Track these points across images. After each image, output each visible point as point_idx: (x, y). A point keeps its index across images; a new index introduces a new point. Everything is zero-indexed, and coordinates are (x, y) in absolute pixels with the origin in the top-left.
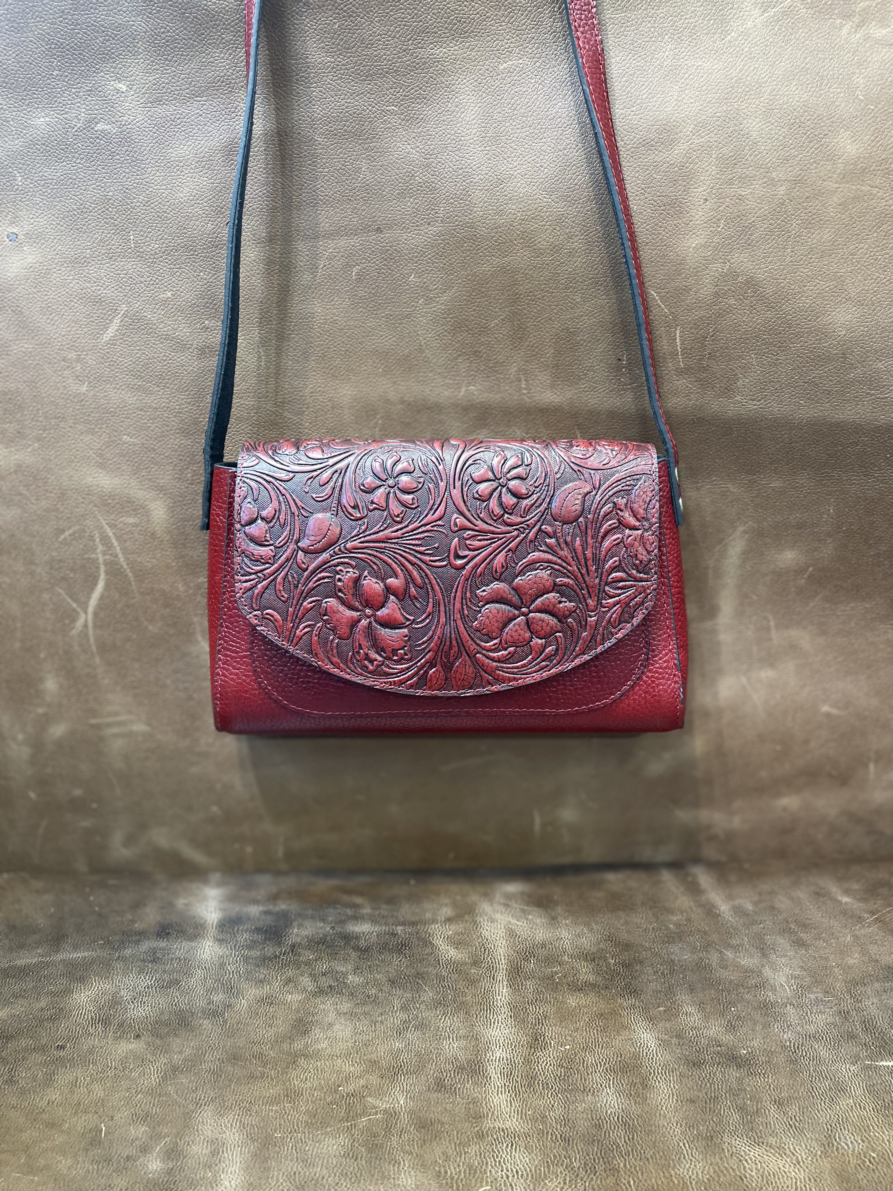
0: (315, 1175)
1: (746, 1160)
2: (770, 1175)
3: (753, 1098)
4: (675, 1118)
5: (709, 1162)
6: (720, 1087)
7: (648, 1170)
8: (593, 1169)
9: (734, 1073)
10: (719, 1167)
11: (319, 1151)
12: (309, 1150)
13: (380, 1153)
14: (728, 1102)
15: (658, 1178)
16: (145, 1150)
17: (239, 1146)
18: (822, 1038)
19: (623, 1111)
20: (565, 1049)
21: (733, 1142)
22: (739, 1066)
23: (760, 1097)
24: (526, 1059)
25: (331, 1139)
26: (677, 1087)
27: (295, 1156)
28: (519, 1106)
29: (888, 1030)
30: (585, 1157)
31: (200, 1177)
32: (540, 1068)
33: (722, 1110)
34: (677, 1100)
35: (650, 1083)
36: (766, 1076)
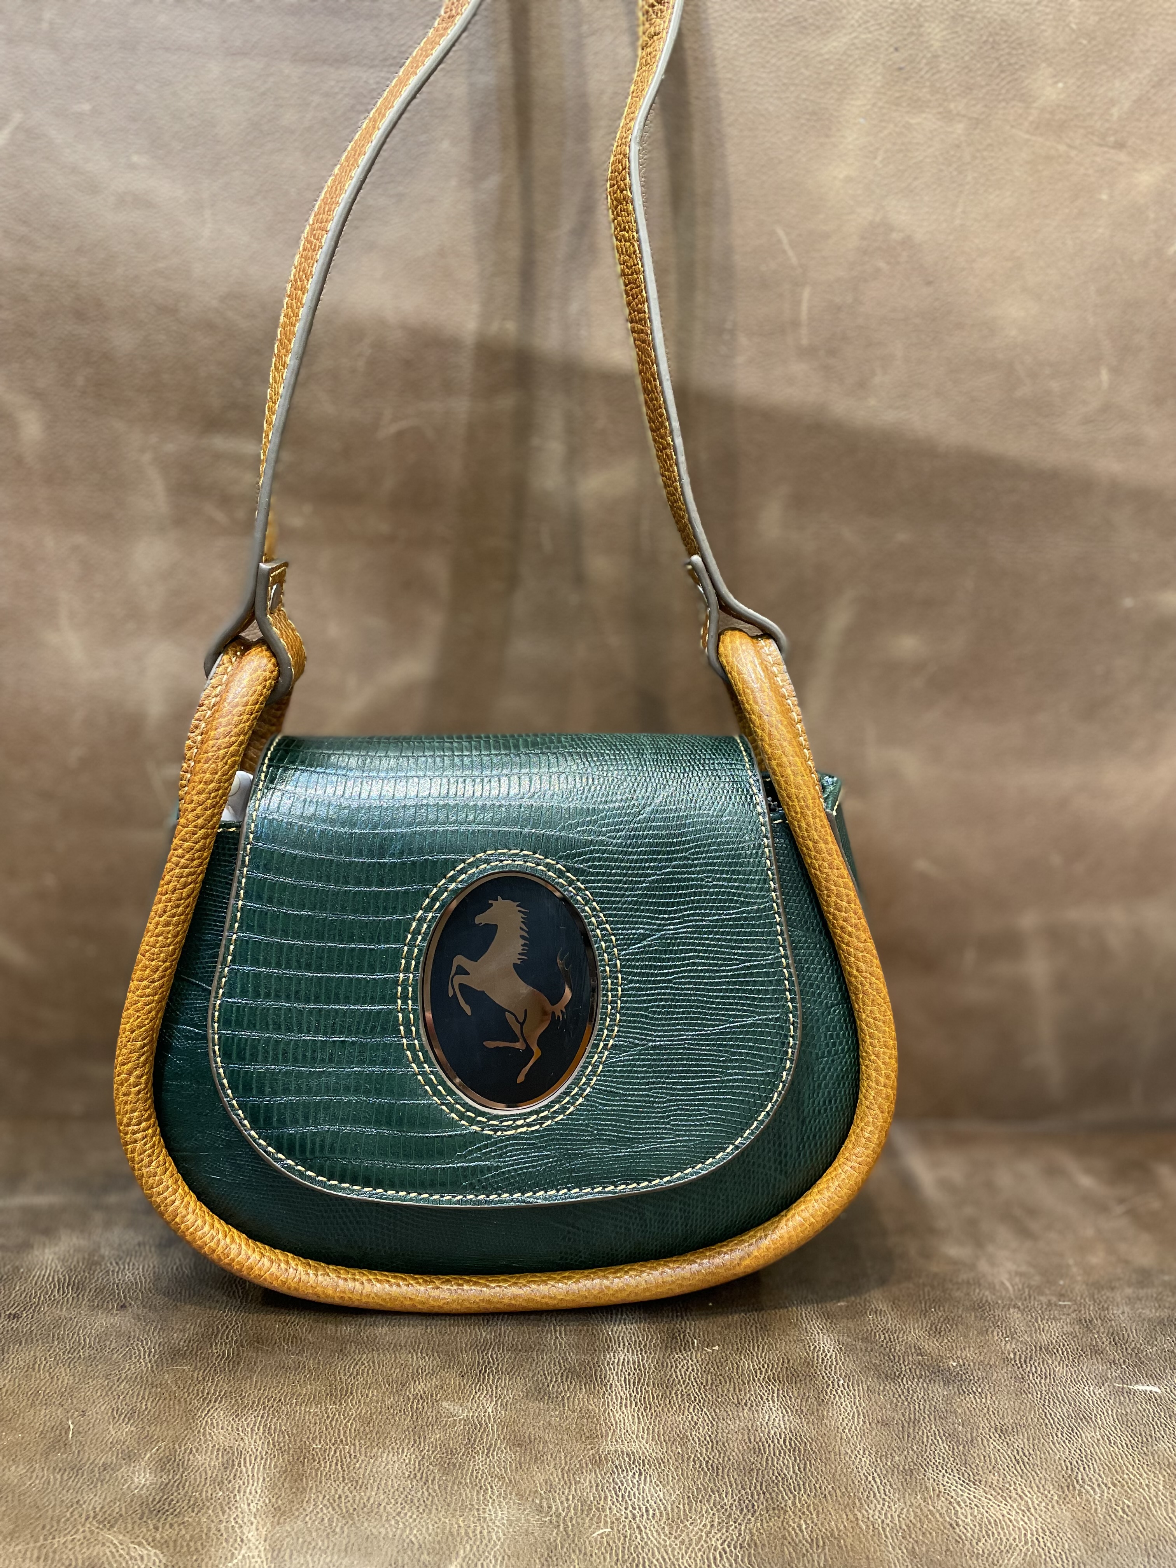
0: (368, 1500)
1: (958, 1503)
2: (990, 1523)
3: (966, 1424)
4: (862, 1444)
5: (909, 1503)
6: (922, 1407)
7: (825, 1510)
8: (750, 1507)
9: (939, 1390)
10: (921, 1510)
11: (374, 1470)
12: (360, 1468)
13: (460, 1475)
14: (933, 1426)
15: (840, 1521)
16: (130, 1457)
17: (262, 1459)
18: (1058, 1351)
19: (791, 1432)
20: (713, 1350)
21: (941, 1478)
22: (947, 1382)
23: (975, 1422)
24: (660, 1362)
25: (391, 1454)
26: (864, 1405)
27: (340, 1475)
28: (650, 1424)
29: (1143, 1346)
30: (740, 1492)
31: (207, 1497)
32: (678, 1373)
33: (925, 1437)
34: (865, 1422)
35: (827, 1397)
36: (983, 1395)
